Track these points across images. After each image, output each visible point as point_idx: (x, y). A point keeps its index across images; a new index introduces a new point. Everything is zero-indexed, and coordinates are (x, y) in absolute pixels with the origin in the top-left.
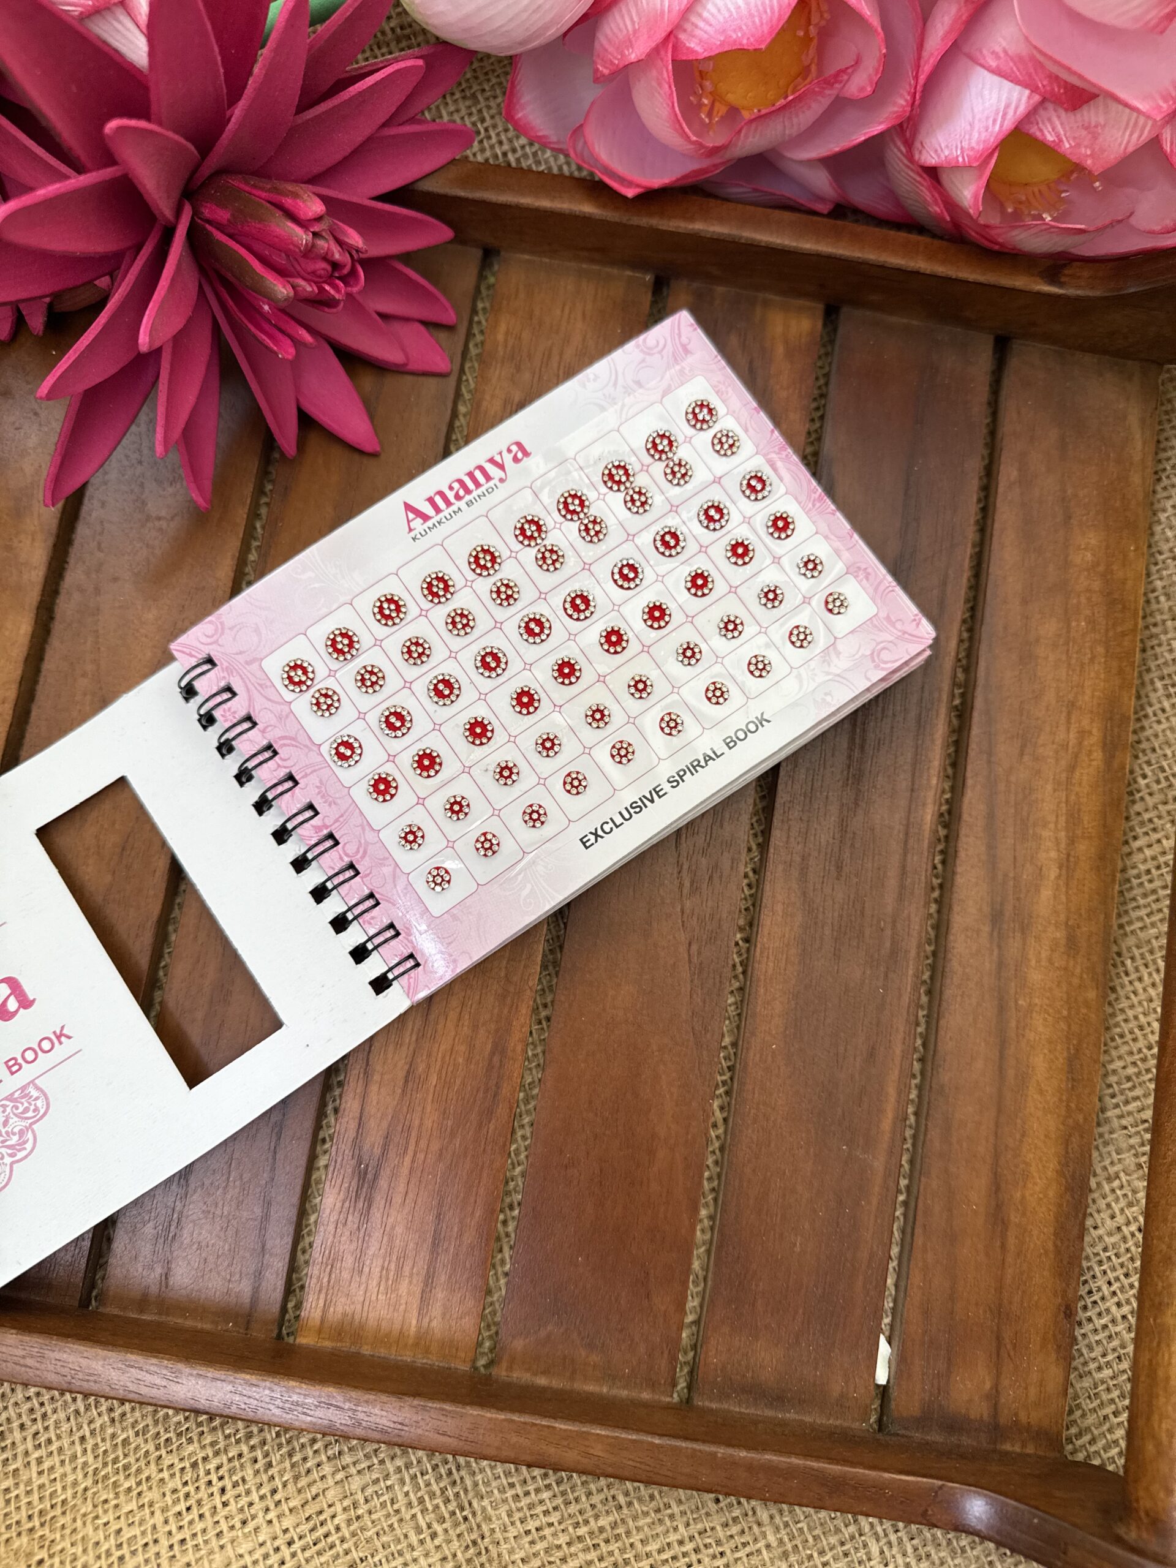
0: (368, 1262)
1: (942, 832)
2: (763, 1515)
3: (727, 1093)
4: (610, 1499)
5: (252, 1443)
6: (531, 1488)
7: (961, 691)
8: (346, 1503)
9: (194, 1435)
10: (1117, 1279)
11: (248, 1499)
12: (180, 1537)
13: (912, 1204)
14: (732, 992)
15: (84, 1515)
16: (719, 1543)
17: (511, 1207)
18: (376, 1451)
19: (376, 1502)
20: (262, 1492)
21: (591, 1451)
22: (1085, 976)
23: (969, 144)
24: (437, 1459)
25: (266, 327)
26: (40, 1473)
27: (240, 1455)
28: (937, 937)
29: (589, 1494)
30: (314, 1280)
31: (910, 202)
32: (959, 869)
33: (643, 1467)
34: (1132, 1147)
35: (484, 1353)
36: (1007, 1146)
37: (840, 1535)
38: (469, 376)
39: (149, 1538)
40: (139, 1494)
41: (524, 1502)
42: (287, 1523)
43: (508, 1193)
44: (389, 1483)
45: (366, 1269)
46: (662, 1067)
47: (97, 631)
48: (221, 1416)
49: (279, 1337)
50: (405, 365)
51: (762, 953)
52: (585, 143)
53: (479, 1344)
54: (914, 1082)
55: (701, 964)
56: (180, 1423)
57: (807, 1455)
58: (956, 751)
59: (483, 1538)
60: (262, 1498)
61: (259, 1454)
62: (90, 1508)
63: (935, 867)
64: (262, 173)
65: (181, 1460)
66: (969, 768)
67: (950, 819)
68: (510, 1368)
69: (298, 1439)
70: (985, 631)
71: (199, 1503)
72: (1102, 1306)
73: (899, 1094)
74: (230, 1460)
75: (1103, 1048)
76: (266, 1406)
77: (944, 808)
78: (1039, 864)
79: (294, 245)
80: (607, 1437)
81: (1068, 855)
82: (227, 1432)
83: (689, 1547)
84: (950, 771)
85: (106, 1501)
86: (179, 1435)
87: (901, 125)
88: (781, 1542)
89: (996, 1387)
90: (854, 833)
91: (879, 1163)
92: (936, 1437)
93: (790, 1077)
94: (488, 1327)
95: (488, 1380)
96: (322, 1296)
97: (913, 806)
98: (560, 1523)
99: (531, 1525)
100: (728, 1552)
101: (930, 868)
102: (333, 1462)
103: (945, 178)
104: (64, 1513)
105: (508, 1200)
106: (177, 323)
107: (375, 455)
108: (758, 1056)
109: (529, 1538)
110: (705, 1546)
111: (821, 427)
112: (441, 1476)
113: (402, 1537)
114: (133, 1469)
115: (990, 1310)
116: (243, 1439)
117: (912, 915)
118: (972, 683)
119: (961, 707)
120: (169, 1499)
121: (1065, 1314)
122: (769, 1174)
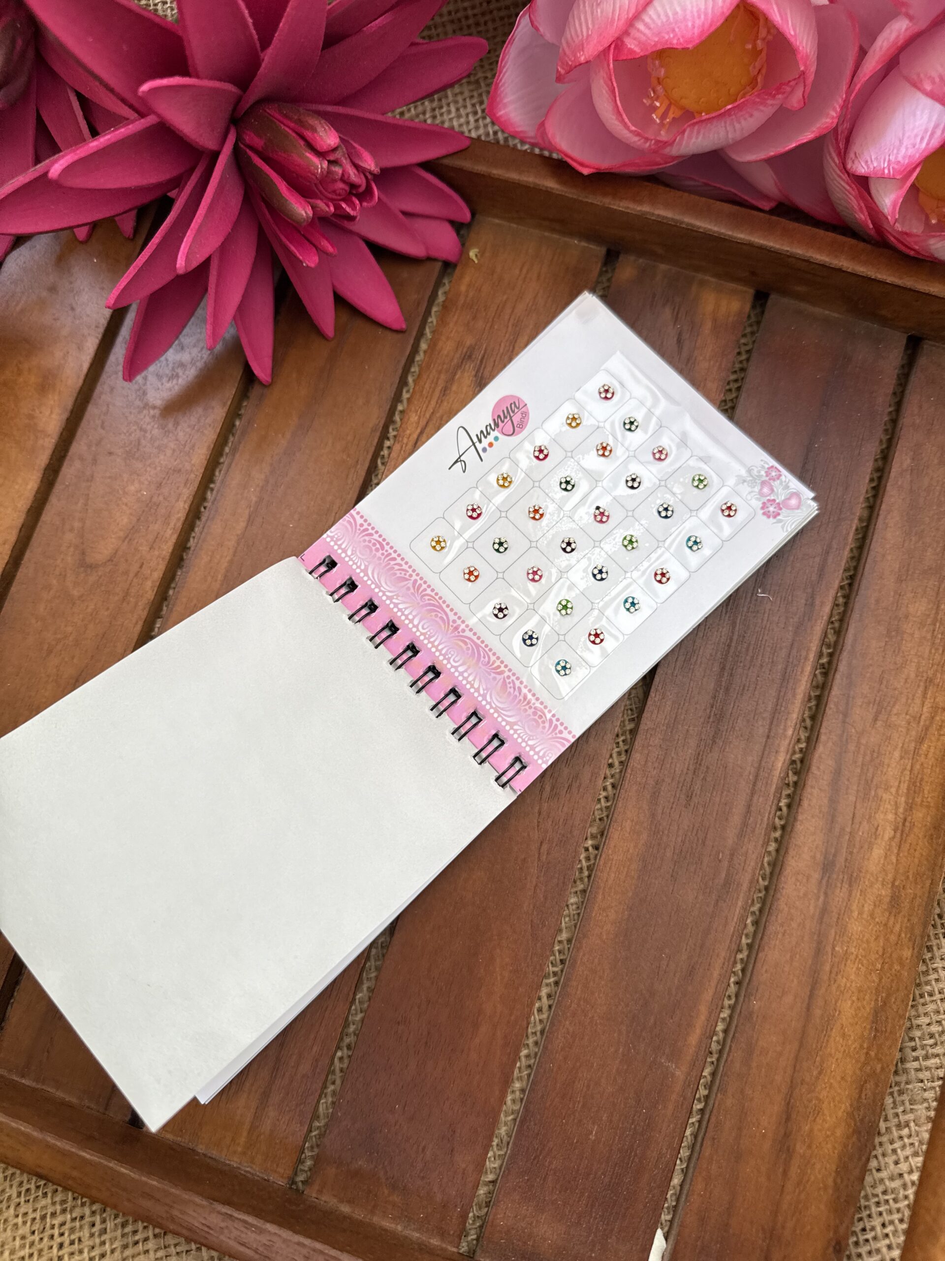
1: (792, 778)
3: (556, 983)
7: (829, 651)
10: (892, 1222)
13: (707, 1116)
14: (576, 892)
17: (349, 1047)
22: (903, 935)
23: (896, 158)
27: (82, 1218)
28: (772, 873)
31: (841, 208)
32: (800, 817)
34: (925, 1100)
35: (304, 1171)
36: (803, 1082)
43: (348, 1035)
46: (498, 951)
47: (88, 495)
51: (605, 863)
53: (300, 1161)
54: (727, 1002)
55: (548, 863)
58: (817, 706)
61: (98, 1219)
63: (780, 809)
65: (35, 1210)
66: (824, 724)
67: (801, 768)
70: (858, 602)
71: (40, 1251)
72: (874, 1245)
73: (710, 1013)
74: (73, 1220)
75: (910, 1004)
77: (798, 756)
78: (876, 824)
81: (905, 820)
84: (808, 723)
90: (708, 768)
91: (681, 1072)
93: (612, 981)
94: (312, 1147)
97: (766, 752)
101: (773, 812)
105: (347, 1040)
108: (587, 956)
111: (737, 397)
115: (763, 1229)
116: (88, 1204)
117: (750, 852)
118: (840, 647)
119: (826, 666)
120: (18, 1242)
121: (835, 1248)
122: (578, 1064)
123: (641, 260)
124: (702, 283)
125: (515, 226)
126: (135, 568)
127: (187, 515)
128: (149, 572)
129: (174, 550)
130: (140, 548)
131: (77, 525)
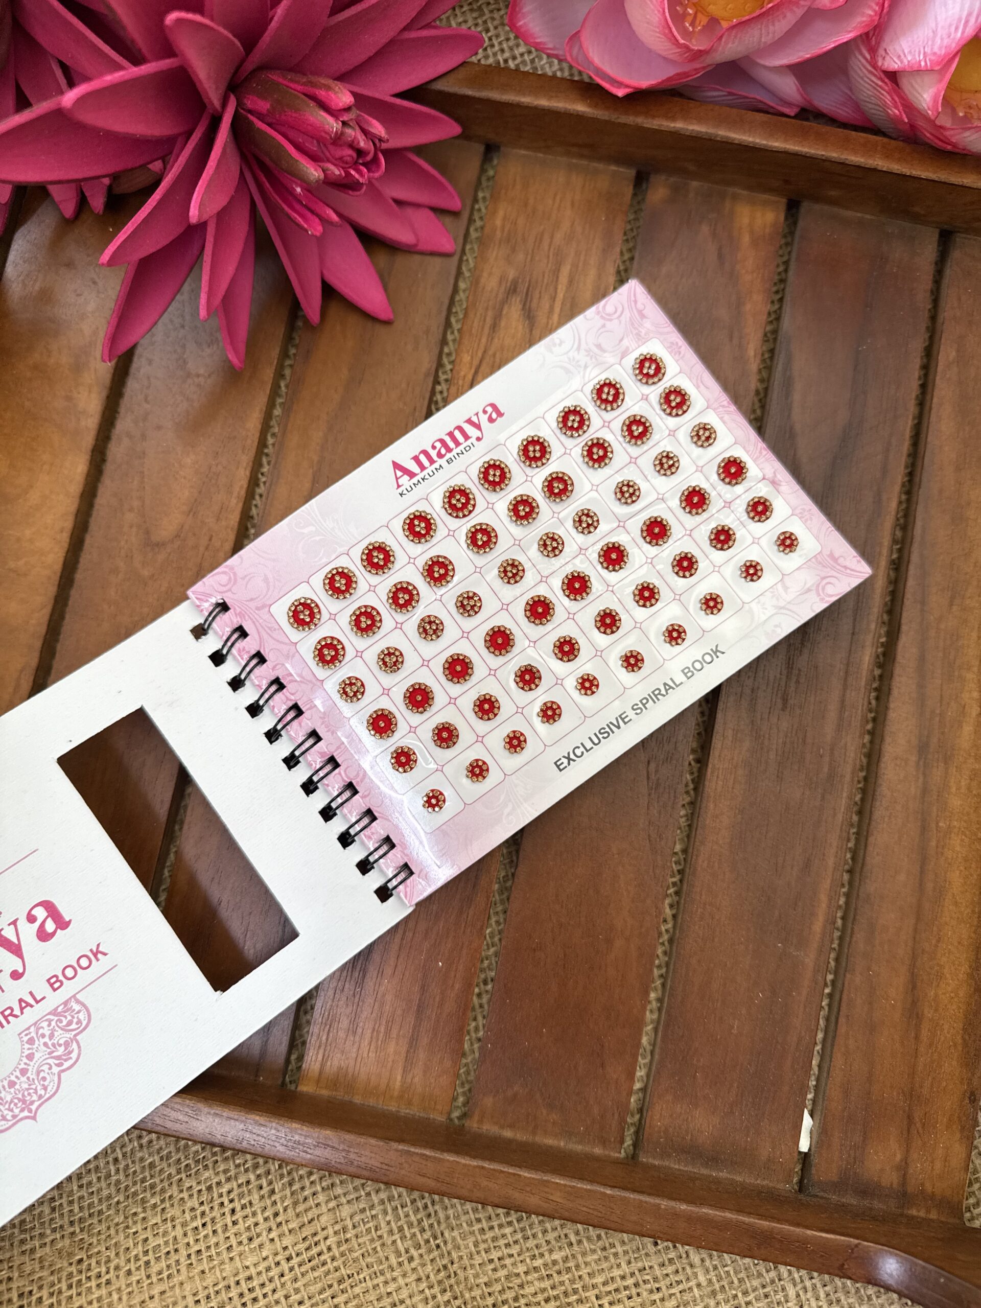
0: (361, 1024)
1: (877, 672)
2: (695, 1258)
3: (676, 893)
4: (563, 1236)
5: (258, 1172)
6: (495, 1223)
7: (898, 547)
8: (337, 1227)
9: (210, 1163)
11: (254, 1220)
12: (197, 1248)
13: (837, 997)
14: (684, 805)
15: (117, 1224)
16: (656, 1279)
17: (485, 982)
18: (363, 1185)
19: (362, 1228)
20: (266, 1214)
21: (551, 1197)
23: (932, 49)
24: (416, 1194)
25: (298, 207)
26: (81, 1187)
27: (248, 1182)
28: (869, 764)
29: (545, 1232)
30: (314, 1038)
31: (871, 106)
32: (892, 705)
33: (596, 1213)
35: (458, 1107)
36: (923, 950)
37: (762, 1279)
38: (469, 257)
39: (171, 1248)
40: (163, 1209)
41: (489, 1235)
42: (287, 1241)
43: (482, 970)
44: (373, 1212)
45: (359, 1030)
46: (621, 868)
47: (143, 472)
48: (233, 1149)
49: (283, 1084)
50: (416, 245)
51: (712, 773)
52: (581, 47)
53: (455, 1099)
54: (843, 890)
55: (658, 779)
56: (197, 1152)
57: (740, 1211)
58: (893, 600)
59: (452, 1263)
60: (266, 1219)
61: (264, 1182)
62: (122, 1218)
63: (870, 703)
64: (297, 69)
65: (199, 1183)
66: (904, 615)
67: (885, 661)
68: (481, 1121)
69: (297, 1171)
70: (922, 494)
71: (213, 1220)
73: (830, 900)
74: (239, 1186)
76: (272, 1143)
77: (880, 650)
78: (963, 703)
79: (326, 133)
80: (565, 1185)
82: (238, 1162)
83: (630, 1282)
84: (886, 617)
85: (135, 1214)
86: (198, 1162)
87: (867, 34)
88: (710, 1281)
89: (906, 1161)
90: (800, 670)
91: (809, 959)
92: (851, 1200)
93: (734, 882)
94: (463, 1084)
95: (460, 1131)
96: (321, 1051)
97: (853, 648)
98: (519, 1255)
99: (495, 1255)
100: (664, 1288)
101: (866, 703)
102: (327, 1193)
103: (905, 83)
104: (100, 1221)
105: (483, 976)
106: (221, 202)
107: (388, 323)
108: (706, 862)
109: (492, 1266)
110: (644, 1281)
111: (780, 308)
112: (418, 1209)
113: (384, 1259)
114: (158, 1189)
115: (903, 1092)
116: (251, 1169)
117: (849, 744)
118: (909, 540)
119: (896, 561)
120: (188, 1216)
121: (970, 1098)
122: (712, 965)
123: (672, 179)
124: (735, 197)
125: (541, 155)
126: (204, 542)
127: (249, 482)
128: (220, 543)
129: (241, 519)
130: (207, 520)
131: (136, 503)
